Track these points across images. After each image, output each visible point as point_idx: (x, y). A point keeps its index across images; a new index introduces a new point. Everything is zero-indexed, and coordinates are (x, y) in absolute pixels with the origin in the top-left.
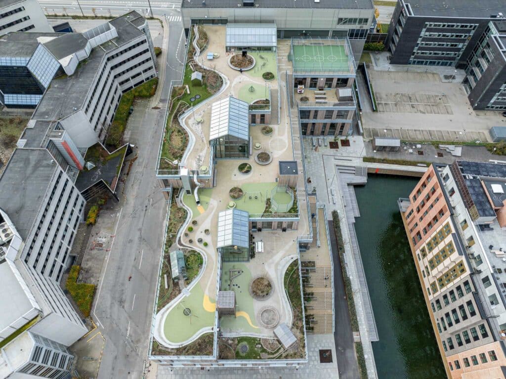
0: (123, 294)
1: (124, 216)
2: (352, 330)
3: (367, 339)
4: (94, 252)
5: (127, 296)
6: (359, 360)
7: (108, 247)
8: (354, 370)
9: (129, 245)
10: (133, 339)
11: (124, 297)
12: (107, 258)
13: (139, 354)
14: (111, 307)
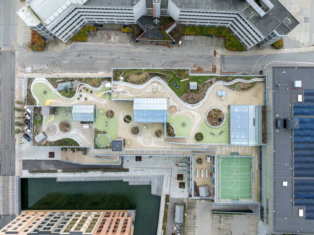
0: (83, 55)
1: (127, 47)
2: (63, 169)
3: (59, 176)
4: (106, 36)
5: (82, 58)
6: (49, 170)
7: (109, 42)
8: (45, 167)
9: (110, 53)
10: (62, 64)
11: (82, 56)
12: (103, 43)
13: (55, 68)
14: (76, 51)
